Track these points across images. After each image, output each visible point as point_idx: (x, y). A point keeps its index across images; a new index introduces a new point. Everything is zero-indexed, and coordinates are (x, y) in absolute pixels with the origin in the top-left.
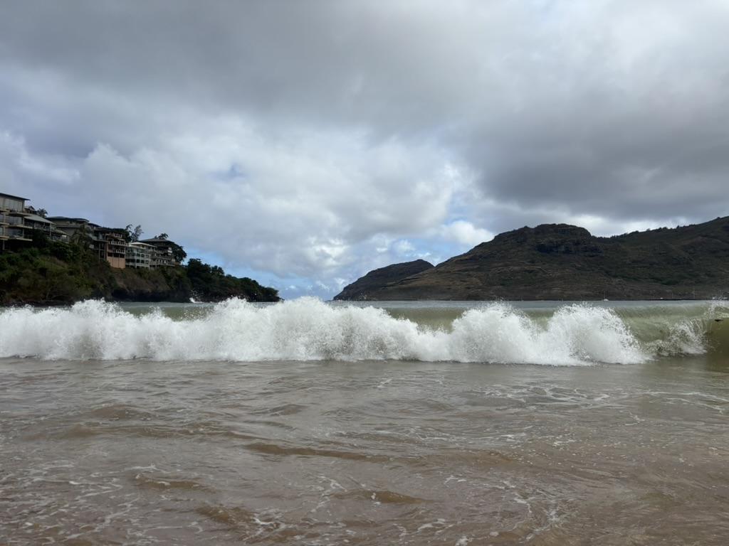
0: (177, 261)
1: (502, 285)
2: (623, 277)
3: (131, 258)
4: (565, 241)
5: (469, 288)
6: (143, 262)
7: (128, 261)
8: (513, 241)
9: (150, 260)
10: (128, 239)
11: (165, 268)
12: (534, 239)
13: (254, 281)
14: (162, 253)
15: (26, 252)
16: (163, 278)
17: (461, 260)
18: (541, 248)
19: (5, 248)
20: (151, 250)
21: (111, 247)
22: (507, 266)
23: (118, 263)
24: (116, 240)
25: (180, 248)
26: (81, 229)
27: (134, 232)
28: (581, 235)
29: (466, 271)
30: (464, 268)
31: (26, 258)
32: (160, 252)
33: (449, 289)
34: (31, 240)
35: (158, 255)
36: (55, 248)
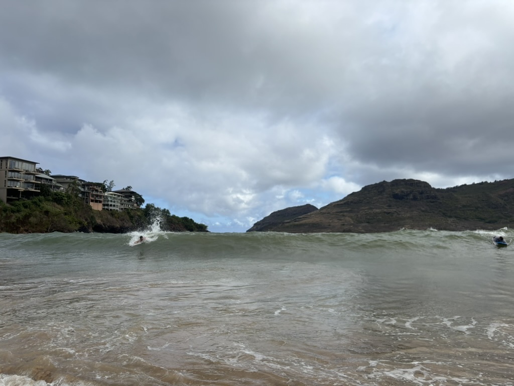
0: (138, 205)
1: (368, 222)
2: (456, 217)
3: (106, 203)
4: (413, 191)
5: (344, 225)
6: (114, 206)
7: (104, 205)
8: (375, 191)
9: (119, 204)
10: (105, 190)
11: (130, 210)
12: (390, 190)
13: (191, 220)
14: (128, 200)
15: (36, 199)
16: (128, 217)
17: (338, 205)
18: (396, 197)
19: (22, 197)
20: (120, 198)
21: (93, 196)
22: (371, 209)
23: (97, 207)
24: (97, 191)
25: (140, 196)
26: (74, 183)
27: (109, 185)
28: (424, 187)
29: (341, 212)
30: (340, 210)
31: (35, 203)
32: (126, 199)
33: (330, 225)
34: (39, 191)
35: (125, 201)
36: (55, 197)
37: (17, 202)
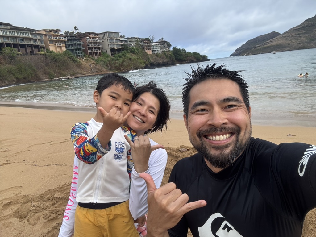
5: (299, 43)
9: (159, 50)
11: (165, 52)
13: (198, 53)
16: (165, 56)
17: (296, 29)
19: (117, 52)
21: (146, 46)
23: (149, 52)
24: (148, 43)
25: (169, 43)
26: (137, 41)
27: (152, 38)
29: (298, 34)
33: (289, 45)
34: (124, 48)
35: (162, 47)
36: (131, 50)
37: (116, 55)
